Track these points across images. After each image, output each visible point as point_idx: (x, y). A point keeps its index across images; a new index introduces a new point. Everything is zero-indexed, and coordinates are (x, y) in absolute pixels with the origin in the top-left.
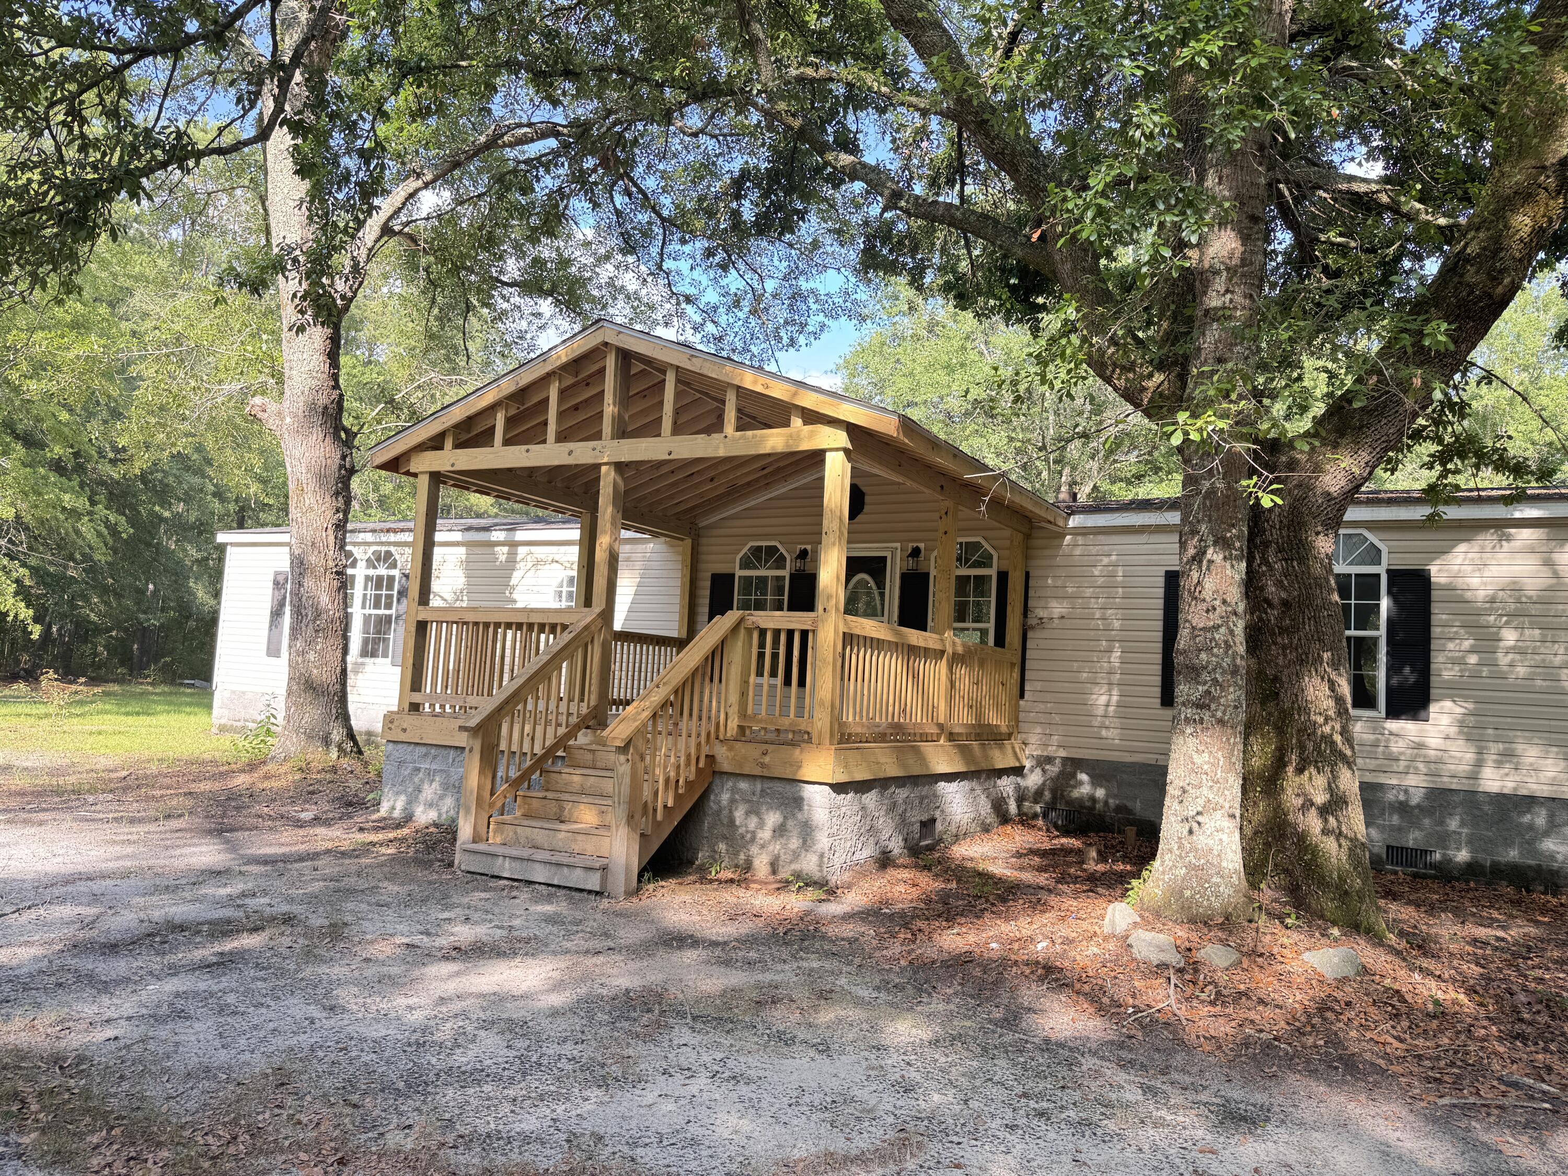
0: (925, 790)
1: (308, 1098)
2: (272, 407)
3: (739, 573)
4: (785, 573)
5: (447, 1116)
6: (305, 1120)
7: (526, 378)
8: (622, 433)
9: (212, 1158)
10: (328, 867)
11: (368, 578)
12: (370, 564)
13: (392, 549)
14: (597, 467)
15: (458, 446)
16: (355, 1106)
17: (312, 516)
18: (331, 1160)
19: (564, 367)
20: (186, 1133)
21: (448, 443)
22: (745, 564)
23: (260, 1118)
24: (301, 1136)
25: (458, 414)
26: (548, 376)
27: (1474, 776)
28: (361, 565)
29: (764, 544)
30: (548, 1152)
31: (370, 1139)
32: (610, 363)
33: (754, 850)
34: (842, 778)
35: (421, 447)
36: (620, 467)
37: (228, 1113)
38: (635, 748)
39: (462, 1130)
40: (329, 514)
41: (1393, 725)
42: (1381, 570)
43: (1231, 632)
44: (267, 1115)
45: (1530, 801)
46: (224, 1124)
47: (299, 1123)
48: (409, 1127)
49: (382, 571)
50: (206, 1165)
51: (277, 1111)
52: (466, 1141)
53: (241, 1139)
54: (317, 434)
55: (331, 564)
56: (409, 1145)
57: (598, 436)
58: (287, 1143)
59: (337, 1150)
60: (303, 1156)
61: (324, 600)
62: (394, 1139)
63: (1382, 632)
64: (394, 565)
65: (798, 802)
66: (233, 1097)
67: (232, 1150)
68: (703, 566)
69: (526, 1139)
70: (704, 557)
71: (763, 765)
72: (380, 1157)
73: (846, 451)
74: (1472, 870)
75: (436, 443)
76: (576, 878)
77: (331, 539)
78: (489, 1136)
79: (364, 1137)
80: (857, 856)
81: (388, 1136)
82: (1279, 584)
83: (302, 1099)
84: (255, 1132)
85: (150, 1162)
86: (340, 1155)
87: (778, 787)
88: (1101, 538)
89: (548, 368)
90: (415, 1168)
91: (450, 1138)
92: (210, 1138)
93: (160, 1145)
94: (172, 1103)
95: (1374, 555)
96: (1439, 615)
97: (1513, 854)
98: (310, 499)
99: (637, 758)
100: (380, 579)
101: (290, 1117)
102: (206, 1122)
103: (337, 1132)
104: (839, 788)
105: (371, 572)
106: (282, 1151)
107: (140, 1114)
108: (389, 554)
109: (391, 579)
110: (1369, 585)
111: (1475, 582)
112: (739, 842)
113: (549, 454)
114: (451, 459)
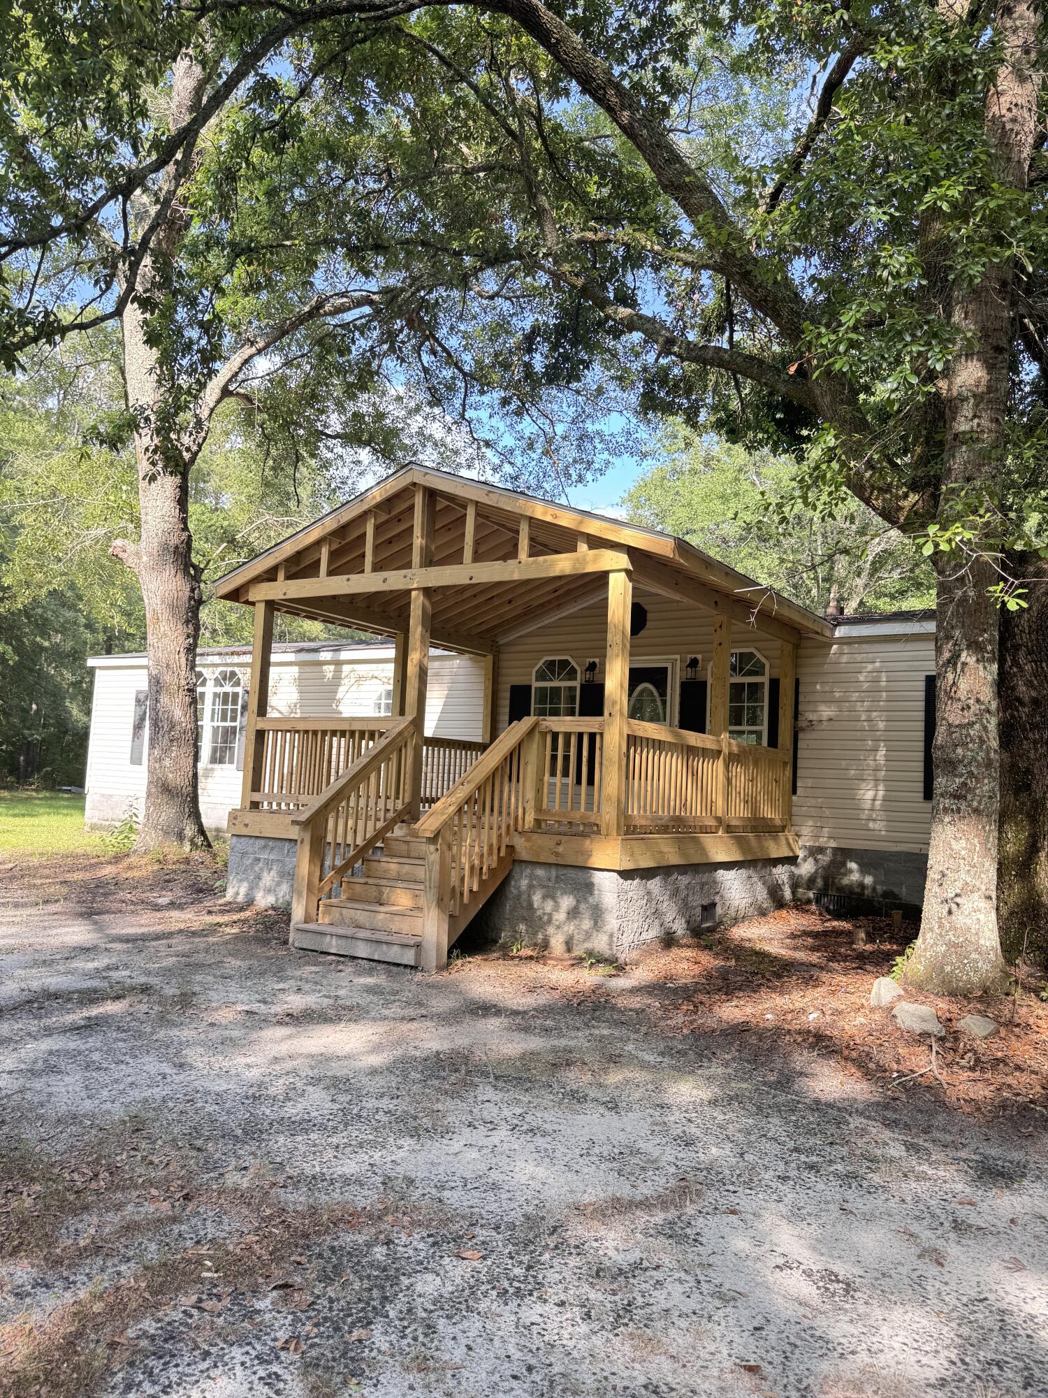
0: (705, 877)
1: (160, 1142)
2: (131, 547)
3: (536, 685)
4: (576, 684)
5: (278, 1160)
6: (156, 1161)
7: (346, 516)
8: (429, 562)
9: (77, 1192)
10: (180, 944)
11: (216, 695)
12: (218, 683)
13: (236, 669)
14: (409, 591)
15: (288, 578)
16: (199, 1150)
17: (166, 641)
18: (178, 1195)
19: (379, 506)
20: (56, 1171)
21: (281, 575)
22: (541, 676)
23: (118, 1158)
24: (153, 1175)
25: (288, 550)
26: (365, 515)
28: (210, 683)
29: (557, 658)
30: (366, 1193)
31: (212, 1179)
32: (418, 500)
33: (551, 930)
34: (629, 866)
35: (258, 580)
36: (427, 592)
37: (91, 1154)
38: (443, 839)
39: (291, 1172)
40: (181, 639)
43: (985, 728)
44: (124, 1157)
46: (88, 1164)
47: (151, 1163)
48: (245, 1168)
49: (228, 688)
50: (72, 1198)
51: (132, 1153)
52: (295, 1182)
53: (101, 1176)
54: (170, 570)
55: (183, 682)
56: (245, 1184)
57: (408, 565)
58: (140, 1181)
59: (183, 1187)
60: (154, 1192)
61: (178, 713)
62: (232, 1179)
64: (238, 684)
65: (589, 887)
66: (96, 1141)
67: (93, 1185)
68: (502, 679)
69: (347, 1181)
70: (504, 671)
71: (557, 854)
72: (219, 1193)
73: (627, 571)
75: (270, 575)
76: (394, 954)
77: (183, 661)
78: (314, 1177)
79: (207, 1176)
80: (644, 936)
81: (227, 1176)
82: (1029, 684)
83: (154, 1143)
84: (113, 1170)
85: (25, 1194)
86: (185, 1192)
87: (571, 873)
88: (866, 647)
89: (365, 507)
90: (249, 1204)
91: (281, 1179)
92: (76, 1176)
93: (33, 1180)
94: (44, 1145)
98: (164, 627)
99: (445, 848)
100: (226, 695)
101: (144, 1158)
102: (73, 1161)
103: (184, 1172)
104: (626, 874)
105: (219, 690)
106: (136, 1187)
107: (17, 1153)
108: (233, 674)
109: (236, 695)
112: (537, 923)
113: (366, 582)
114: (283, 589)
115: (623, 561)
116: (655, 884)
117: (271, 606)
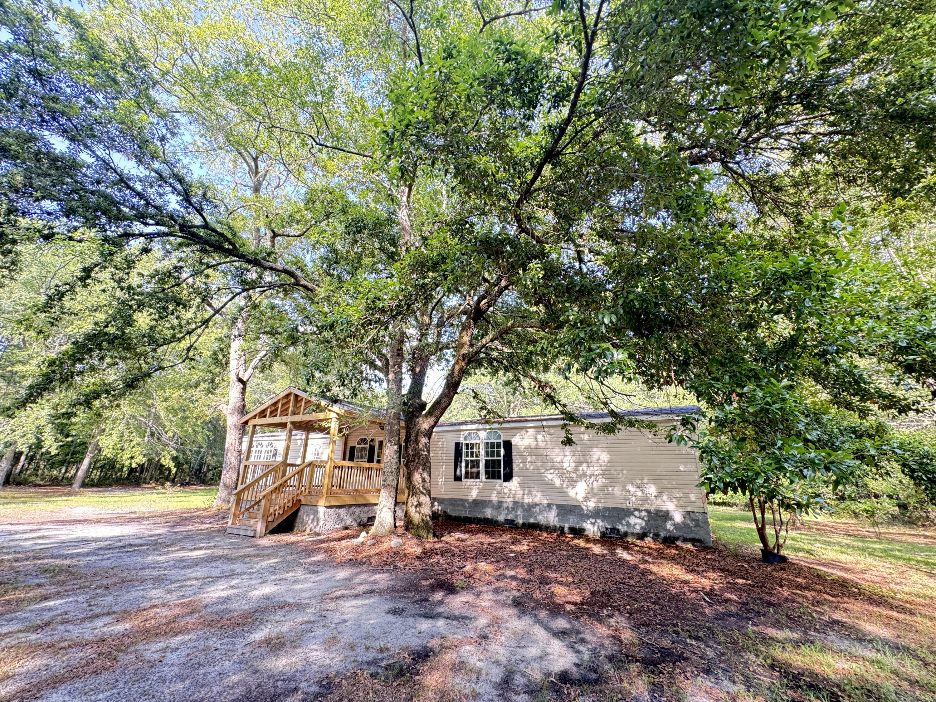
2: (225, 406)
3: (357, 446)
4: (368, 446)
7: (274, 401)
8: (294, 414)
14: (287, 421)
15: (259, 418)
17: (232, 436)
19: (284, 398)
21: (257, 417)
22: (359, 443)
25: (259, 410)
26: (279, 400)
27: (523, 498)
29: (363, 437)
32: (292, 397)
33: (307, 526)
34: (327, 504)
35: (251, 418)
36: (292, 421)
38: (267, 498)
40: (237, 435)
41: (506, 484)
42: (501, 441)
45: (536, 505)
49: (269, 448)
54: (236, 414)
55: (236, 449)
57: (287, 415)
61: (233, 459)
63: (502, 458)
64: (272, 447)
65: (317, 512)
71: (311, 502)
73: (336, 418)
74: (524, 525)
75: (255, 417)
76: (248, 533)
77: (237, 442)
80: (336, 526)
87: (312, 508)
89: (279, 398)
95: (499, 437)
96: (514, 453)
97: (532, 520)
98: (232, 431)
104: (328, 507)
109: (271, 450)
110: (498, 445)
111: (521, 443)
112: (304, 524)
113: (278, 419)
114: (258, 421)
115: (334, 415)
116: (342, 511)
117: (255, 426)
